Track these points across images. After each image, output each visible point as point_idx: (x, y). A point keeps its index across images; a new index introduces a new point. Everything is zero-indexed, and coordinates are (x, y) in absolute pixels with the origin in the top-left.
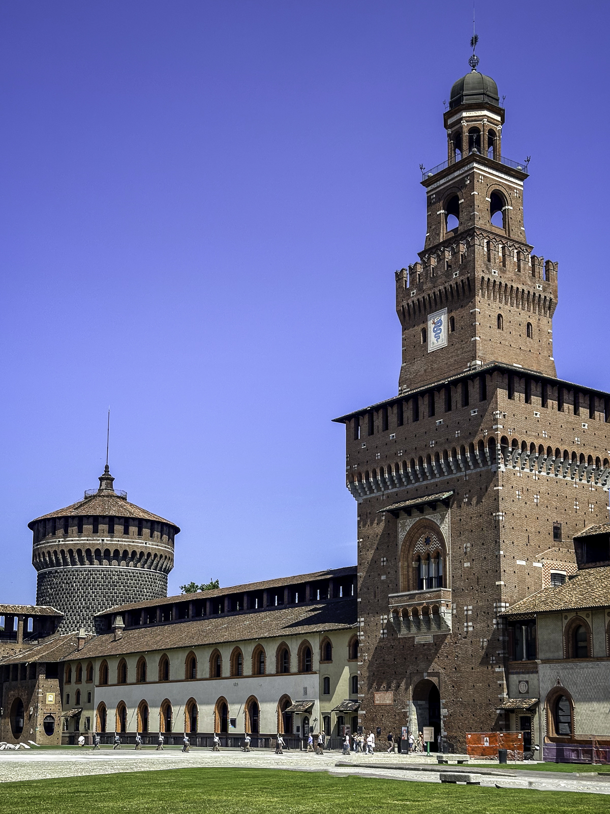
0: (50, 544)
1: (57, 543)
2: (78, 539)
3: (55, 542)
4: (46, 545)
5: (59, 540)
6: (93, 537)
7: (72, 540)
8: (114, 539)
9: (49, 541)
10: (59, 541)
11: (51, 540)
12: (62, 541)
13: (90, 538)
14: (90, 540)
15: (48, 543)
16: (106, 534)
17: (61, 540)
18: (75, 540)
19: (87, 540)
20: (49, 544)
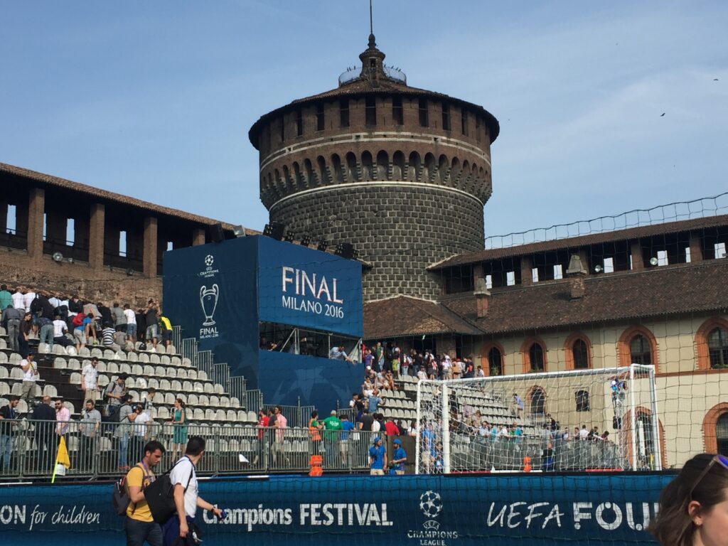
0: (337, 142)
1: (353, 140)
2: (395, 133)
3: (350, 138)
4: (326, 144)
5: (358, 134)
6: (421, 133)
7: (385, 136)
8: (452, 140)
9: (333, 137)
10: (358, 137)
11: (339, 136)
12: (365, 137)
13: (416, 134)
14: (416, 137)
15: (332, 140)
16: (440, 129)
17: (362, 134)
18: (390, 136)
19: (412, 137)
20: (334, 143)
